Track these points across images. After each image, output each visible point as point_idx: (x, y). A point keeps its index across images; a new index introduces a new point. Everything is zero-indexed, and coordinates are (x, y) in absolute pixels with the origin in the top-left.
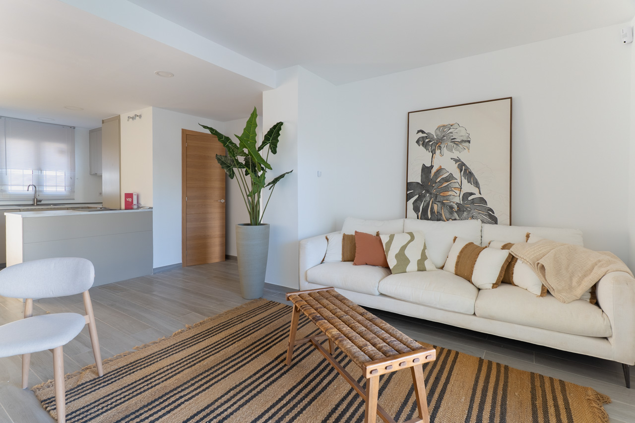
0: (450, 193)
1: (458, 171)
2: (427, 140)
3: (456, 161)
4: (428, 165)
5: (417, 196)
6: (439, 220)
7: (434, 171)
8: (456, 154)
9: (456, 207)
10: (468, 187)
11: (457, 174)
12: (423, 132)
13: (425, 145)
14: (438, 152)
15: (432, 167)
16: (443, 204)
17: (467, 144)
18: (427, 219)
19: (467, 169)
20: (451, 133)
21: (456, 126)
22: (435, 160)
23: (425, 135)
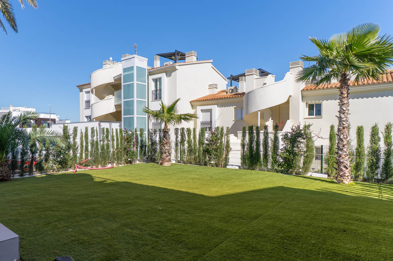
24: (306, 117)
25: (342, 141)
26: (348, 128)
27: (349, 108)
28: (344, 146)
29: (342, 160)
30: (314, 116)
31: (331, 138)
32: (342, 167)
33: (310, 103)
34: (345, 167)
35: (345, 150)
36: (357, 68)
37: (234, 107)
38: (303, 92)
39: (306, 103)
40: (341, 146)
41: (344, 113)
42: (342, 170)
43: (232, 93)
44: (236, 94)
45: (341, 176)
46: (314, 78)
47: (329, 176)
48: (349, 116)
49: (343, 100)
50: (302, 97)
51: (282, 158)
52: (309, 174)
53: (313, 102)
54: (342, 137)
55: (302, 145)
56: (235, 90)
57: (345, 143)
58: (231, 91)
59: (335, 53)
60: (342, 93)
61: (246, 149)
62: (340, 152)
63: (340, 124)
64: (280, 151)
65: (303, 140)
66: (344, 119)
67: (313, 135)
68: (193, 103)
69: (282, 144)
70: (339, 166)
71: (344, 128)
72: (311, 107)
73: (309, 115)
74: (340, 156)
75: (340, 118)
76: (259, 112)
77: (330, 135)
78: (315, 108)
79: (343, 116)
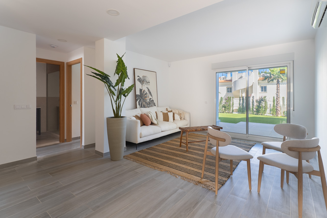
0: (147, 98)
1: (148, 91)
2: (140, 80)
3: (148, 88)
4: (141, 89)
5: (139, 100)
6: (145, 107)
7: (143, 91)
8: (147, 86)
9: (148, 103)
10: (150, 97)
11: (148, 93)
12: (139, 77)
13: (140, 81)
14: (143, 84)
15: (142, 89)
16: (145, 102)
17: (149, 83)
18: (142, 107)
19: (150, 91)
20: (146, 79)
21: (146, 77)
22: (143, 87)
23: (140, 78)
25: (278, 102)
26: (279, 98)
27: (280, 91)
28: (278, 104)
29: (278, 109)
30: (264, 92)
31: (274, 101)
32: (278, 111)
33: (262, 86)
34: (279, 111)
35: (279, 105)
36: (282, 78)
37: (226, 87)
38: (259, 81)
39: (260, 86)
40: (277, 104)
41: (278, 93)
42: (278, 112)
43: (223, 79)
44: (226, 81)
45: (278, 114)
46: (268, 80)
47: (273, 115)
48: (280, 94)
49: (278, 88)
50: (258, 83)
51: (255, 109)
52: (266, 115)
54: (278, 101)
55: (263, 104)
56: (225, 78)
57: (279, 103)
58: (223, 78)
59: (275, 73)
60: (277, 86)
61: (241, 106)
62: (277, 106)
63: (277, 97)
64: (254, 106)
65: (263, 102)
66: (278, 95)
67: (267, 100)
69: (255, 104)
70: (277, 111)
71: (278, 98)
72: (262, 88)
73: (262, 91)
74: (277, 107)
75: (277, 94)
76: (240, 90)
77: (273, 100)
78: (264, 88)
79: (278, 94)
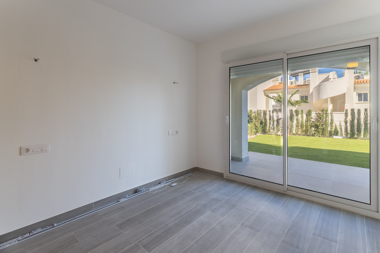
24: (356, 102)
30: (362, 102)
33: (359, 92)
37: (299, 94)
39: (357, 93)
50: (354, 88)
53: (362, 92)
68: (266, 92)
72: (360, 95)
73: (359, 101)
76: (329, 99)
78: (363, 96)
